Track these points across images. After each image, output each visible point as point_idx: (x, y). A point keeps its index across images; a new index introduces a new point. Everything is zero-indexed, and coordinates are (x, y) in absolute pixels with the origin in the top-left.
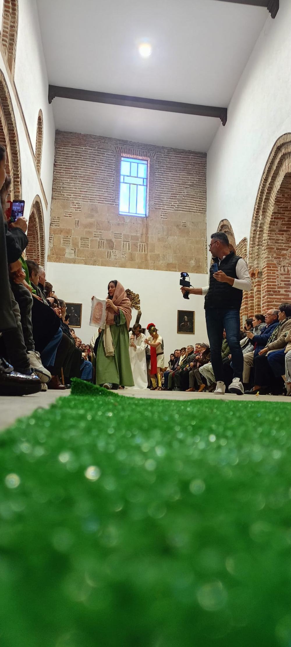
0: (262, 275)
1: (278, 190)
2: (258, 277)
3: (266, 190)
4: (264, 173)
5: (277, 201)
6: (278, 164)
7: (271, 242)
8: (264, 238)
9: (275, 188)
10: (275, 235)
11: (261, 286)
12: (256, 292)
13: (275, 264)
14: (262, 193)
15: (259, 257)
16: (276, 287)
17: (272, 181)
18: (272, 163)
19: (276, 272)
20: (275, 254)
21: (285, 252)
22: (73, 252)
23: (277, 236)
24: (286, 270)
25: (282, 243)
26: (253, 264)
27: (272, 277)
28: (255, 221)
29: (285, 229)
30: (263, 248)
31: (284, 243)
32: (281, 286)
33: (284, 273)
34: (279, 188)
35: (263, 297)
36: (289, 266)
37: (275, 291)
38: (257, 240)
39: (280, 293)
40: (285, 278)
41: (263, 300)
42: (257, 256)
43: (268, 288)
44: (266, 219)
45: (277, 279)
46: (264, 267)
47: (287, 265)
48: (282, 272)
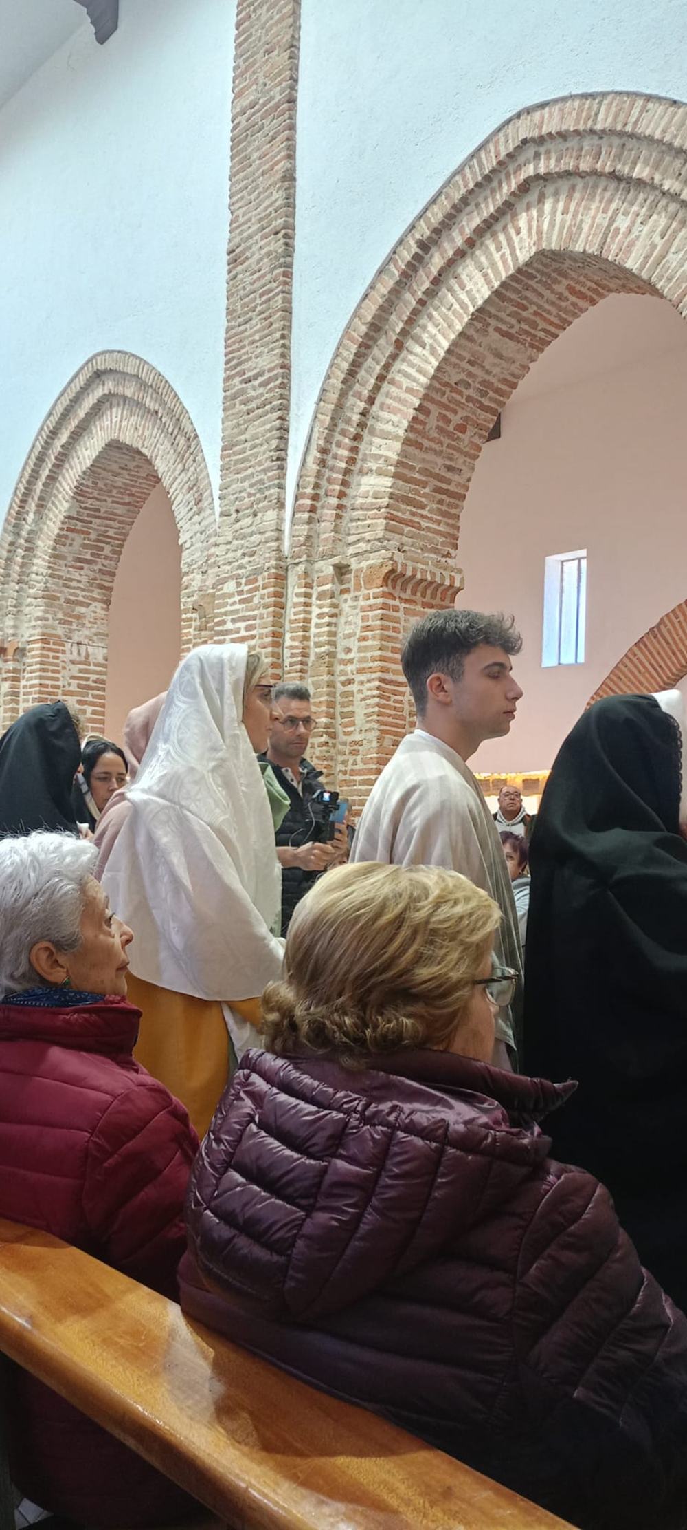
0: (24, 655)
1: (84, 469)
2: (14, 660)
3: (52, 457)
4: (50, 414)
5: (80, 492)
6: (91, 409)
7: (53, 584)
8: (34, 569)
9: (76, 459)
10: (64, 568)
11: (19, 682)
12: (6, 695)
13: (59, 637)
14: (41, 459)
15: (18, 611)
16: (60, 691)
17: (71, 441)
18: (76, 400)
19: (60, 655)
20: (61, 612)
21: (83, 610)
23: (68, 572)
25: (78, 588)
26: (2, 625)
27: (51, 668)
28: (14, 521)
29: (88, 557)
30: (32, 591)
31: (83, 590)
32: (71, 688)
33: (78, 659)
34: (88, 465)
36: (89, 645)
38: (17, 568)
40: (81, 671)
42: (15, 607)
43: (40, 692)
44: (45, 524)
45: (63, 672)
46: (32, 639)
47: (86, 641)
48: (75, 656)
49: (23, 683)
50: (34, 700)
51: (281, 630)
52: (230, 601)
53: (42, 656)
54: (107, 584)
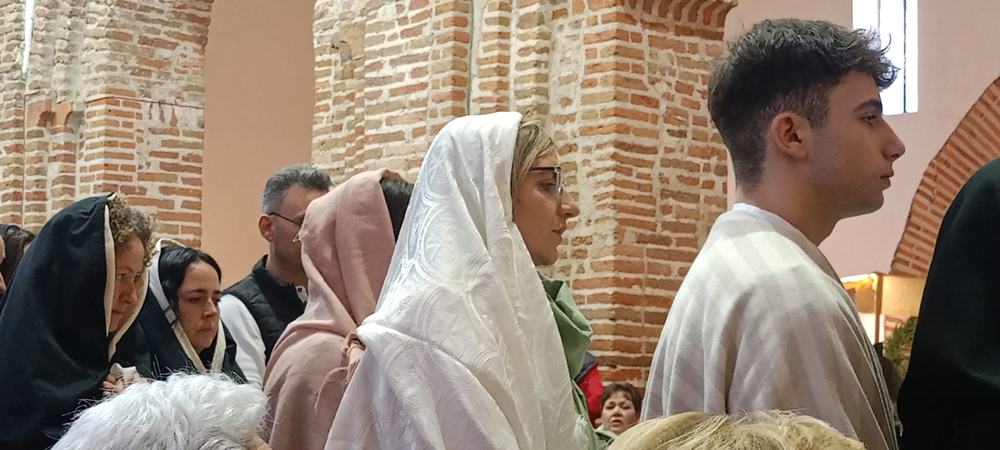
0: (81, 123)
7: (122, 16)
11: (75, 162)
12: (55, 182)
13: (132, 94)
15: (71, 58)
16: (134, 175)
19: (134, 120)
20: (134, 57)
21: (166, 53)
24: (168, 117)
25: (160, 21)
26: (47, 80)
27: (121, 140)
30: (91, 27)
31: (166, 24)
32: (152, 170)
33: (161, 126)
36: (176, 105)
37: (129, 187)
39: (146, 196)
40: (164, 143)
42: (67, 51)
43: (106, 177)
45: (139, 146)
47: (172, 99)
48: (156, 122)
49: (80, 163)
50: (96, 188)
51: (466, 75)
52: (388, 33)
53: (108, 122)
54: (201, 14)
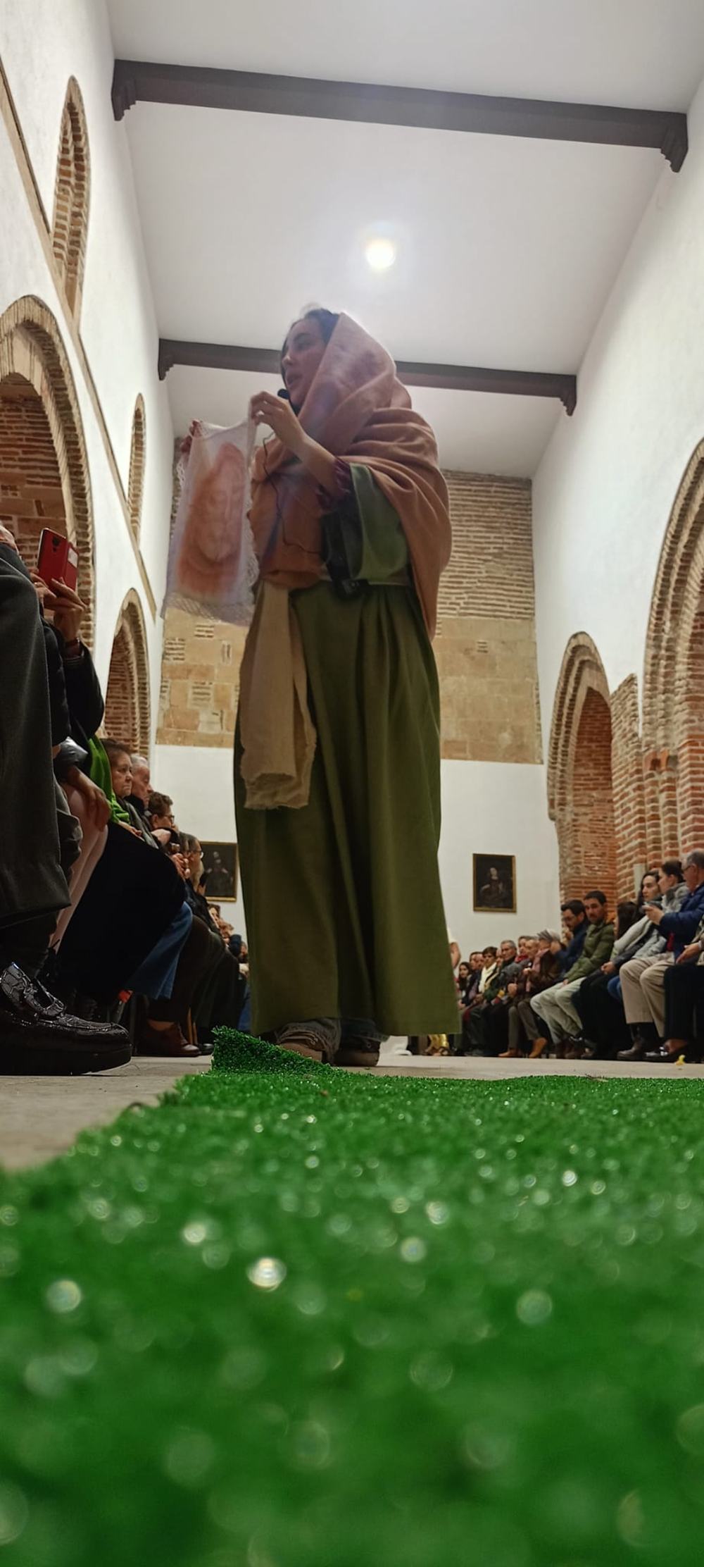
3: (678, 561)
4: (670, 520)
8: (677, 675)
14: (669, 567)
17: (692, 538)
22: (217, 718)
28: (653, 635)
35: (684, 818)
38: (662, 680)
41: (683, 826)
44: (681, 628)
46: (682, 744)
